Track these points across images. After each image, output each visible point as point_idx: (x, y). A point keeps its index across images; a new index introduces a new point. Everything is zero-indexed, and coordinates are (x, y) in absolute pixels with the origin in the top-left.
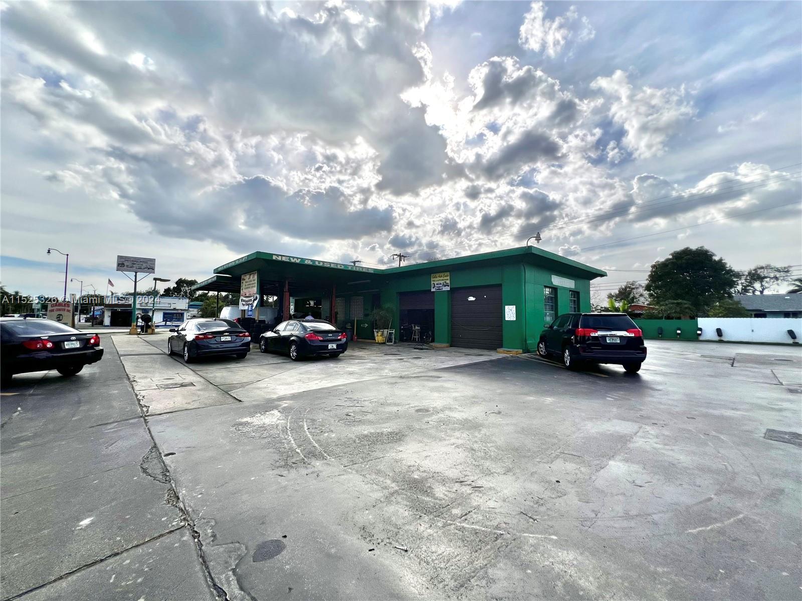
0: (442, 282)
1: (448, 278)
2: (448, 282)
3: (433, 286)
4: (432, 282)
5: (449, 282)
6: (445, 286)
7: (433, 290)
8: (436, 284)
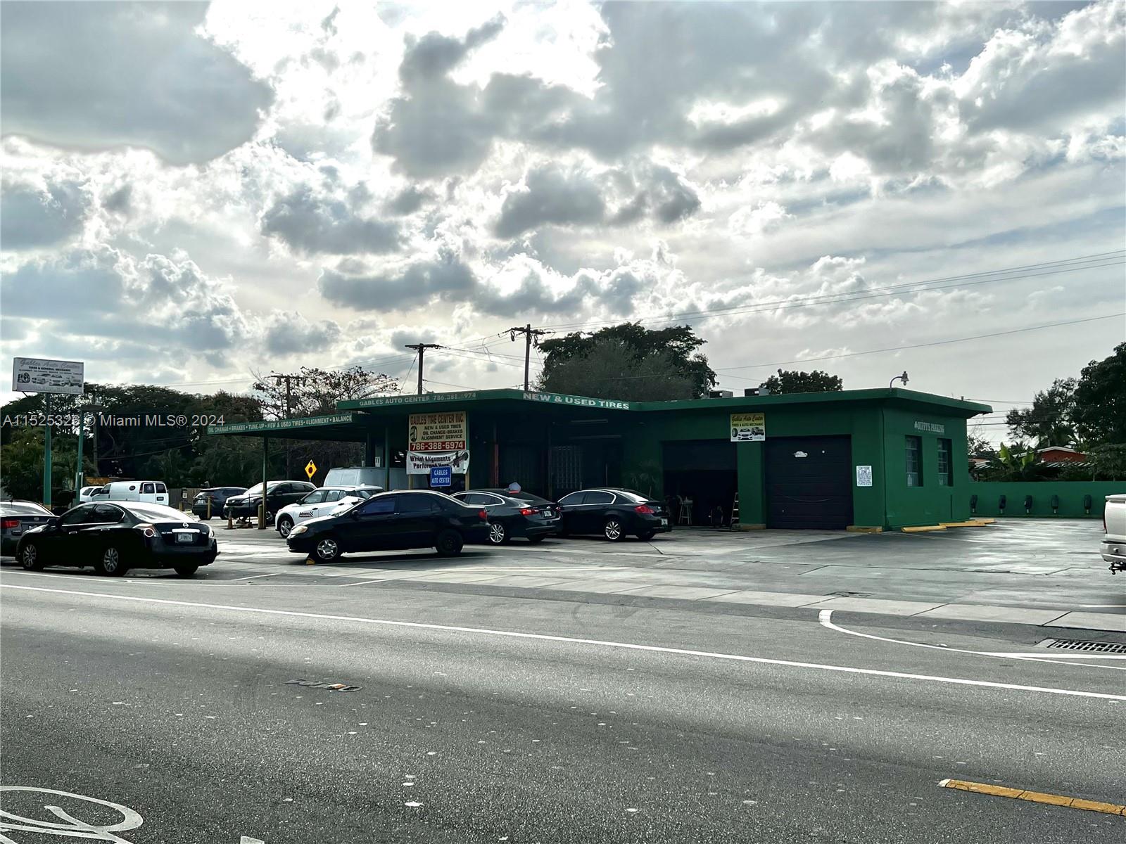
0: (750, 428)
1: (763, 421)
2: (762, 428)
3: (732, 433)
4: (732, 428)
5: (764, 429)
6: (756, 434)
7: (733, 439)
8: (739, 431)
